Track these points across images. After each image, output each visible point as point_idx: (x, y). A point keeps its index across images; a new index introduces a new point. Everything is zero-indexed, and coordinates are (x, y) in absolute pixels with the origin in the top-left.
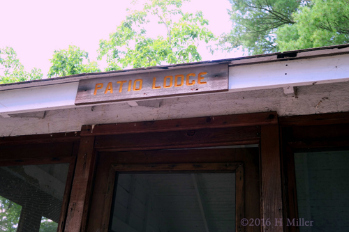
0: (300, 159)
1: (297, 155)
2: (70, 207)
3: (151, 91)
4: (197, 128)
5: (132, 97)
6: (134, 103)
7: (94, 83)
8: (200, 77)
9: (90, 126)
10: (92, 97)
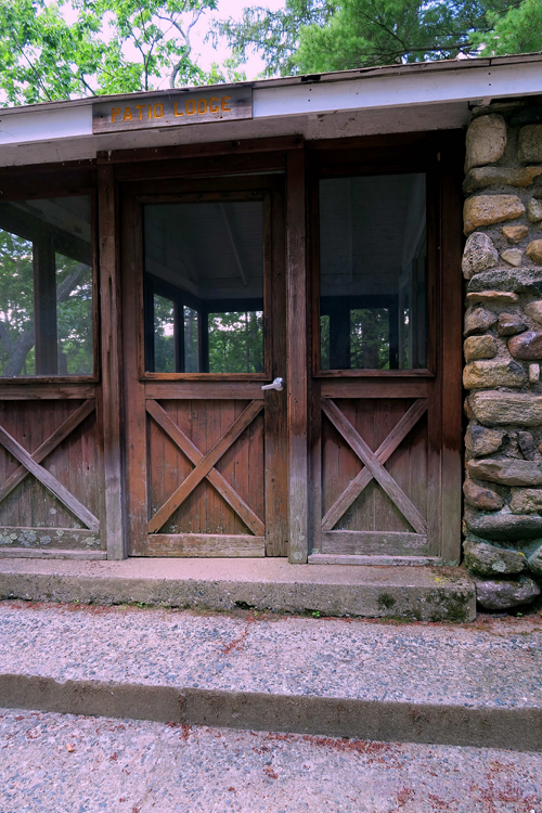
0: (326, 186)
1: (321, 182)
2: (101, 243)
3: (175, 119)
4: (223, 153)
5: (155, 125)
6: (157, 131)
7: (109, 108)
8: (223, 103)
9: (106, 152)
10: (112, 125)
